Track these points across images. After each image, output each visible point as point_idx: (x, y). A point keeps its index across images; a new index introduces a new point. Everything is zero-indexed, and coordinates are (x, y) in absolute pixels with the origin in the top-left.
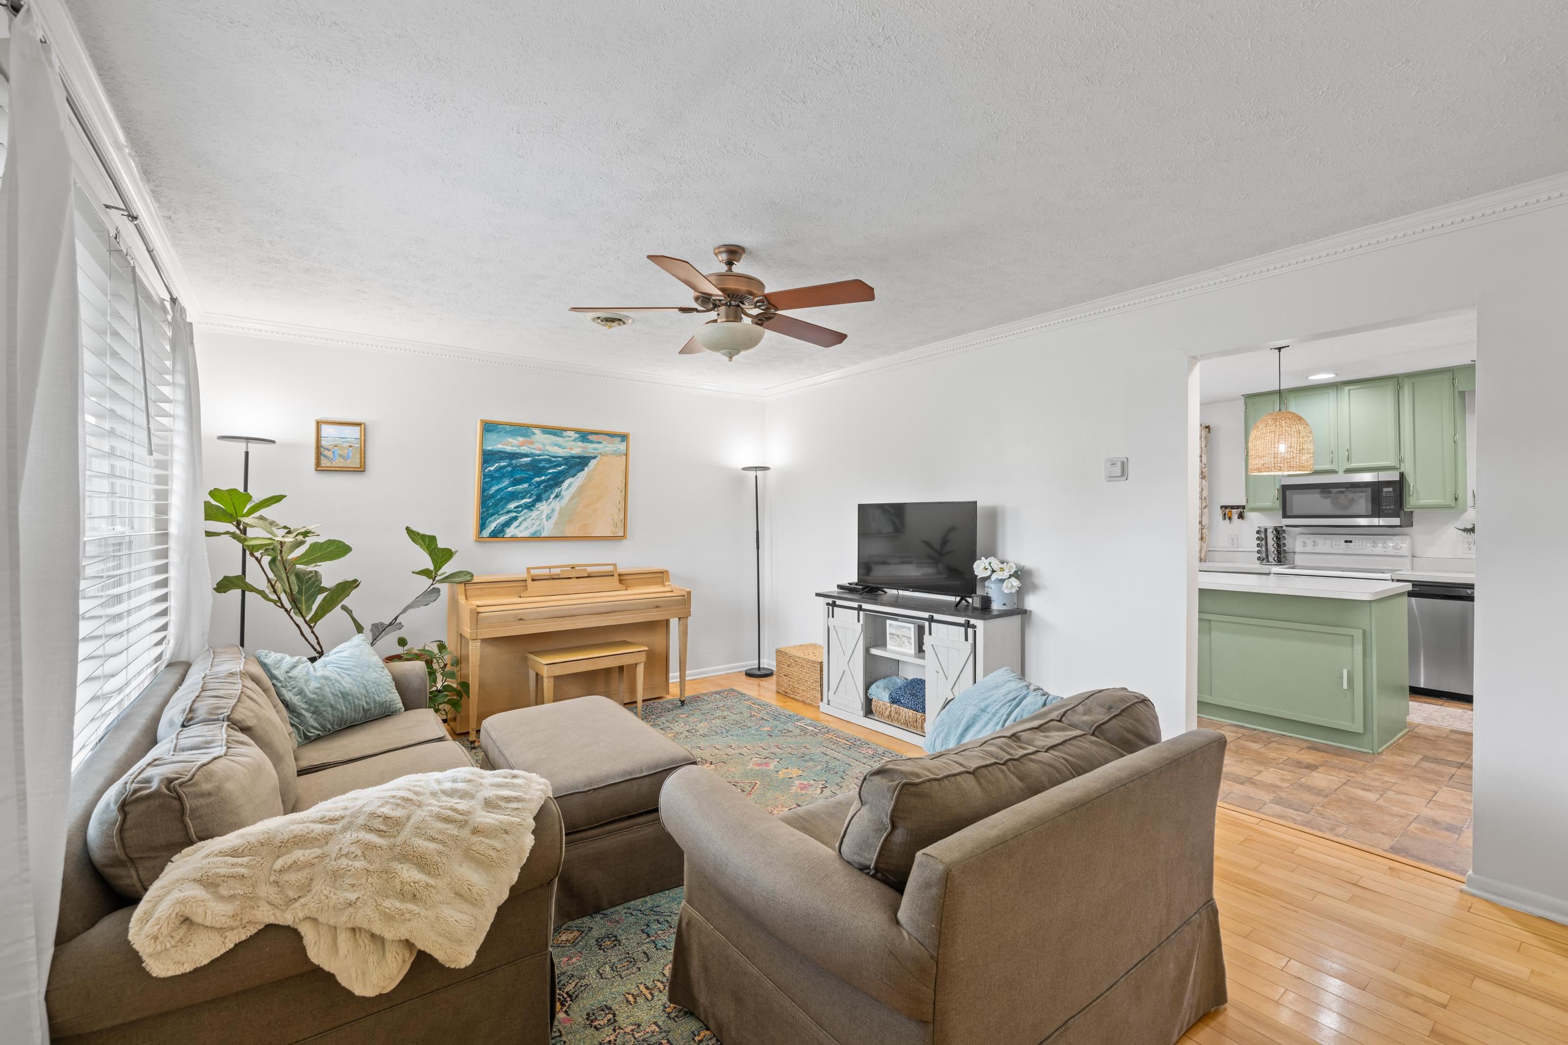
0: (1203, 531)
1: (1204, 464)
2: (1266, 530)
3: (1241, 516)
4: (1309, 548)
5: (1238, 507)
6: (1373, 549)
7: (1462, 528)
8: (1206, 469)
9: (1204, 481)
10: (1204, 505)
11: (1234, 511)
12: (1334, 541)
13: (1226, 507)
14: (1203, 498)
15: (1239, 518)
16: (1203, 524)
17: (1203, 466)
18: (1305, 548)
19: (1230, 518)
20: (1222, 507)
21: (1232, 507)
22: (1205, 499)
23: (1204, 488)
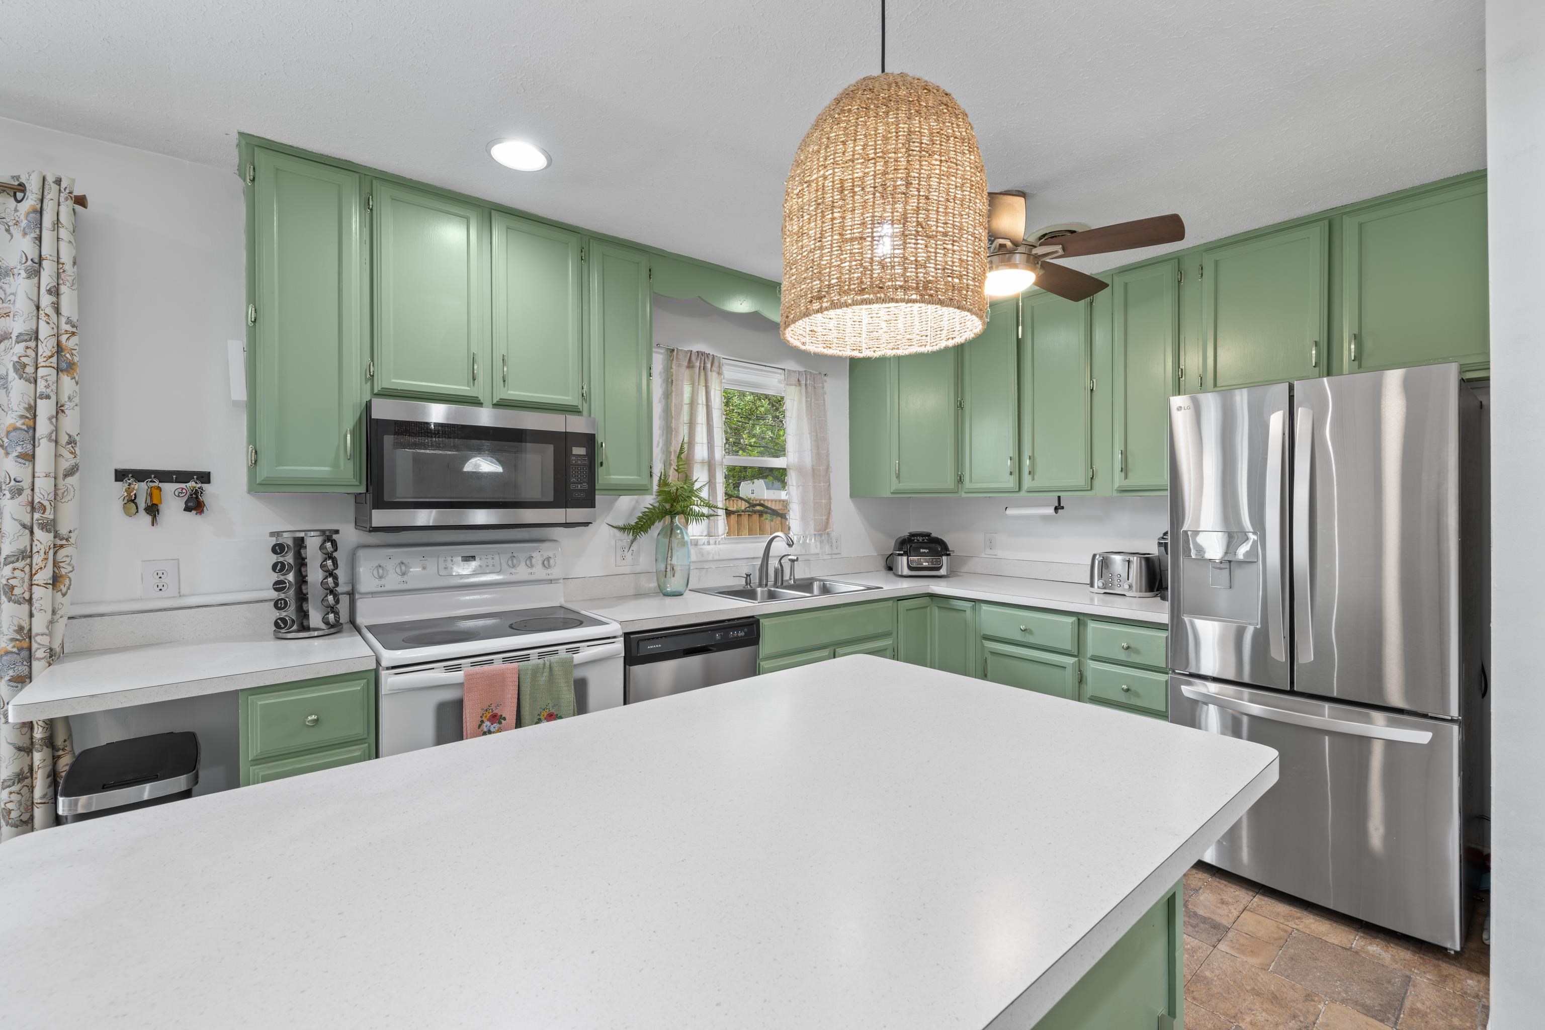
0: (62, 553)
1: (69, 322)
2: (300, 543)
3: (195, 504)
4: (392, 581)
5: (182, 477)
6: (513, 571)
7: (621, 523)
8: (75, 340)
9: (65, 379)
10: (65, 465)
11: (169, 488)
12: (441, 560)
13: (141, 475)
14: (64, 439)
15: (188, 509)
16: (63, 531)
17: (65, 327)
18: (383, 582)
19: (153, 510)
20: (121, 475)
21: (165, 476)
22: (72, 442)
23: (68, 406)
